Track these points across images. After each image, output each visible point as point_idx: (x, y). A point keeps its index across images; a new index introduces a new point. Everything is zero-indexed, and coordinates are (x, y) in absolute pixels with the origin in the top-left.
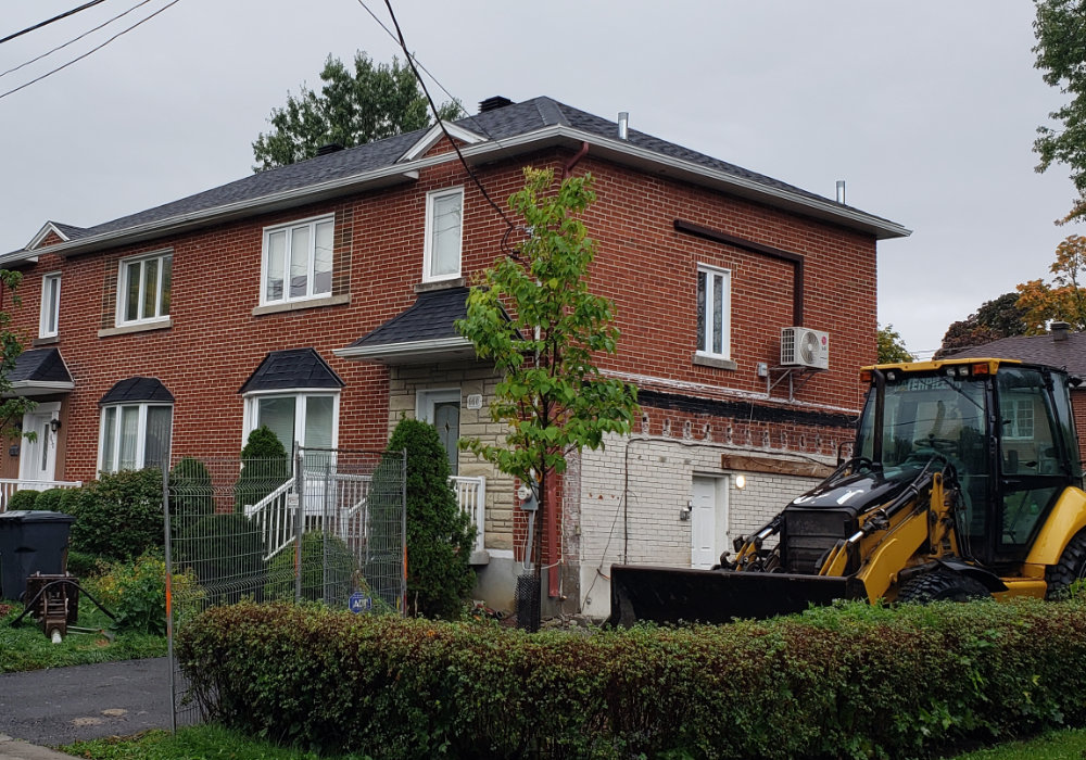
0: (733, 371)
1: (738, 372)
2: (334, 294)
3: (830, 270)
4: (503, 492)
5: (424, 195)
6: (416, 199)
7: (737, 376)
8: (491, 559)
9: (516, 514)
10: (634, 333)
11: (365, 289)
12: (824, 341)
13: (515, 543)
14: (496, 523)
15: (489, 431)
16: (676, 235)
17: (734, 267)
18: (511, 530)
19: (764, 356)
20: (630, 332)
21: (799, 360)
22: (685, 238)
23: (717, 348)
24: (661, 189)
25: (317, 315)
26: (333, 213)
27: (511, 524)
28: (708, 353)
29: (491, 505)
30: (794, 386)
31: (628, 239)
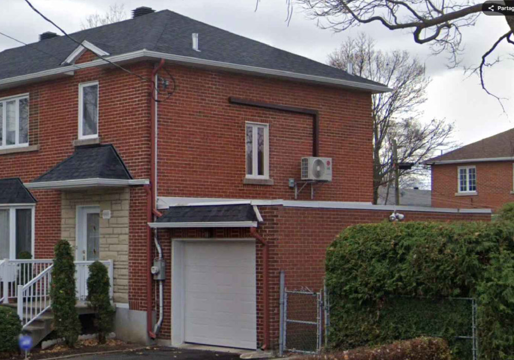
0: (270, 185)
1: (275, 185)
2: (30, 145)
3: (339, 116)
4: (122, 268)
5: (77, 85)
6: (73, 88)
7: (274, 188)
8: (117, 308)
9: (129, 282)
10: (203, 169)
11: (47, 142)
12: (328, 163)
13: (130, 299)
14: (119, 287)
15: (115, 232)
16: (230, 106)
17: (270, 122)
18: (127, 291)
19: (292, 174)
20: (199, 168)
21: (311, 177)
22: (236, 107)
23: (260, 172)
24: (219, 79)
25: (21, 157)
26: (28, 93)
27: (127, 288)
28: (254, 176)
29: (116, 276)
30: (314, 190)
31: (197, 112)
